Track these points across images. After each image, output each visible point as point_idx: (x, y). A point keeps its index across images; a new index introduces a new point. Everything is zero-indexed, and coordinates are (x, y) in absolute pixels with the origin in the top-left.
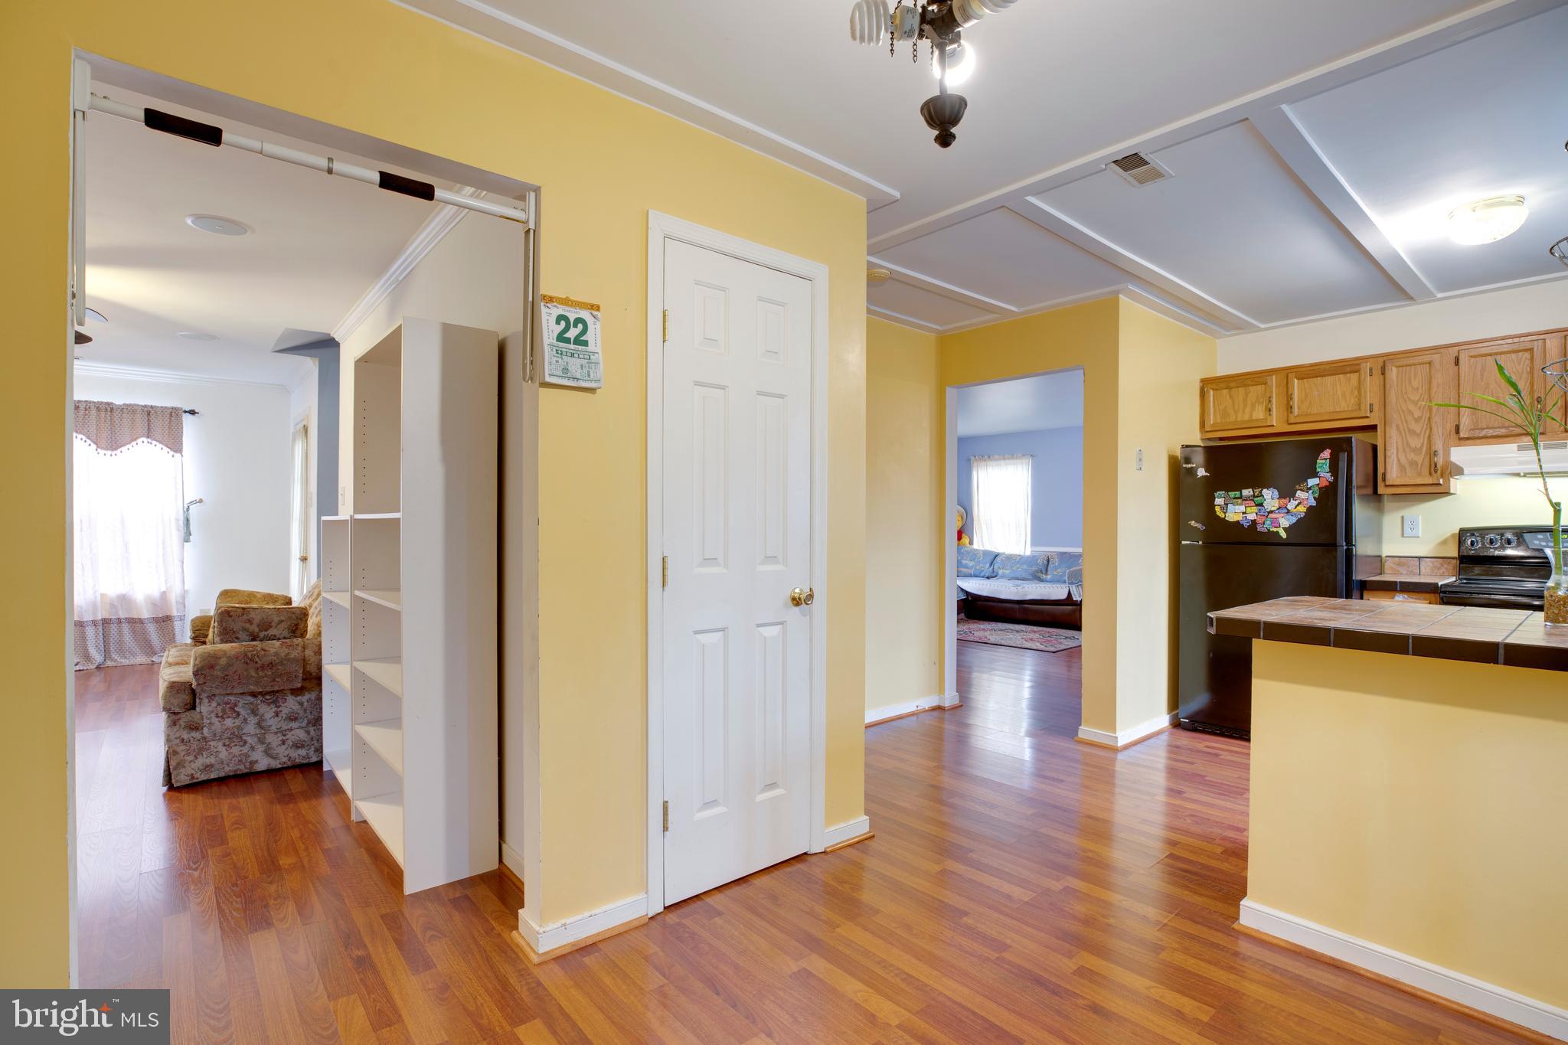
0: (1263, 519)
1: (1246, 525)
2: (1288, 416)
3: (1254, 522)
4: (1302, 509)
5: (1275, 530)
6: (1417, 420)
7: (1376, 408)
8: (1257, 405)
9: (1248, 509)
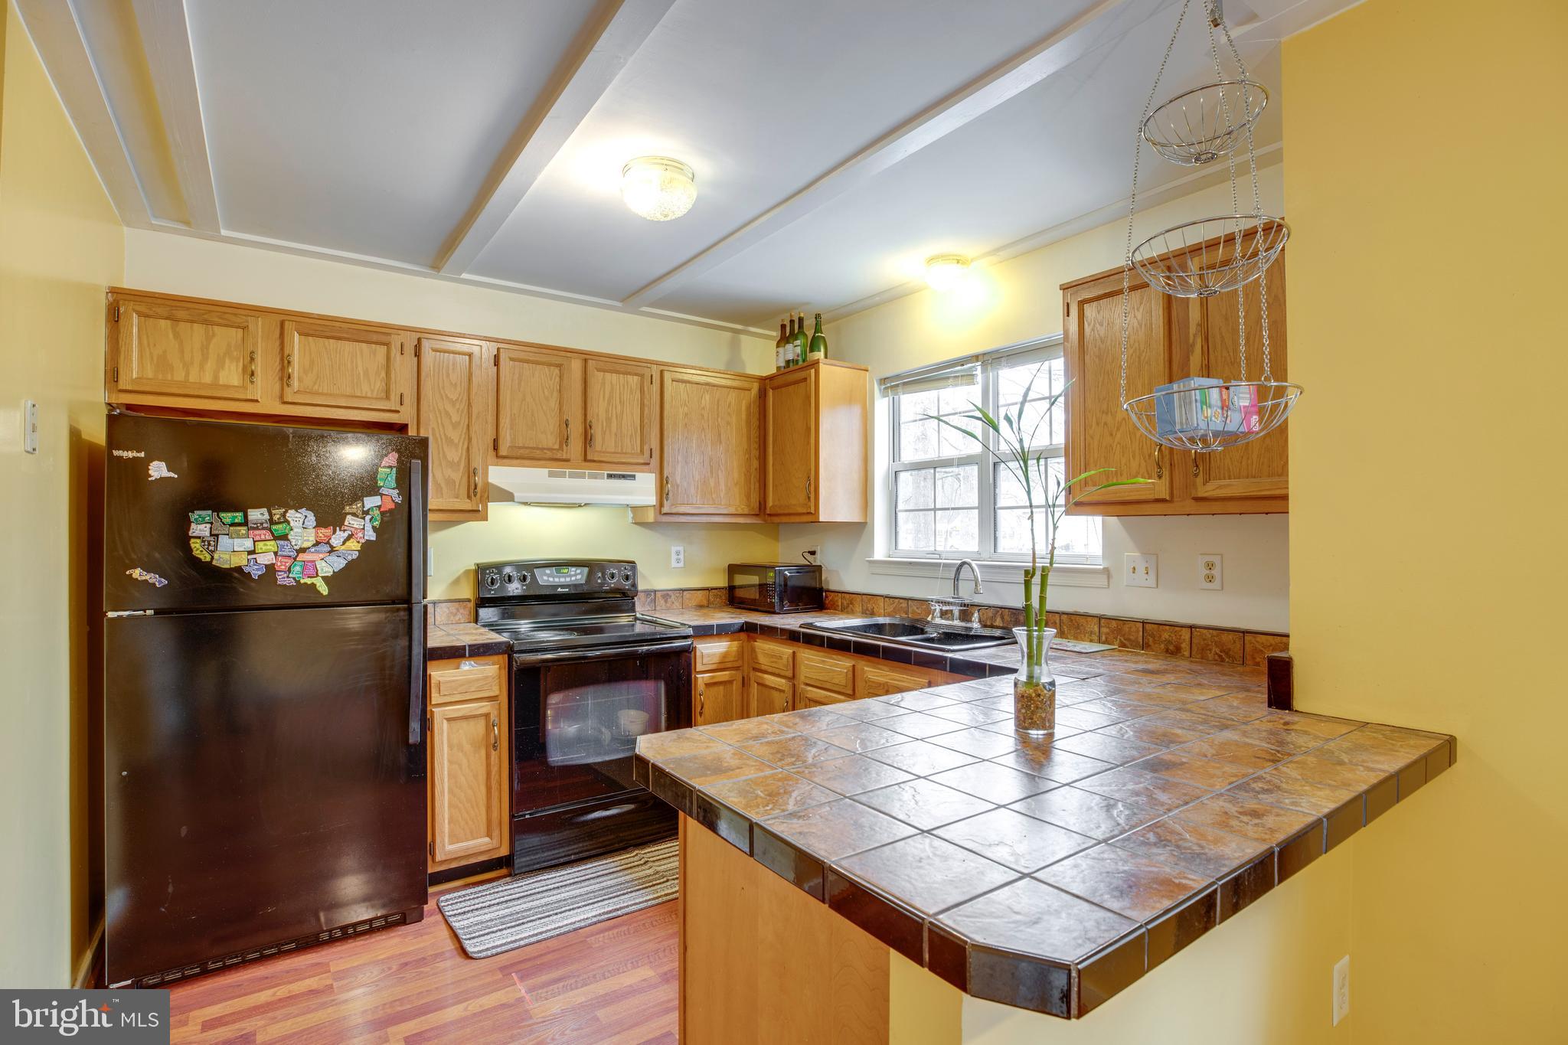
0: (289, 562)
1: (256, 573)
2: (282, 389)
3: (271, 569)
4: (354, 546)
5: (309, 581)
6: (455, 426)
7: (406, 400)
8: (227, 361)
9: (260, 545)
